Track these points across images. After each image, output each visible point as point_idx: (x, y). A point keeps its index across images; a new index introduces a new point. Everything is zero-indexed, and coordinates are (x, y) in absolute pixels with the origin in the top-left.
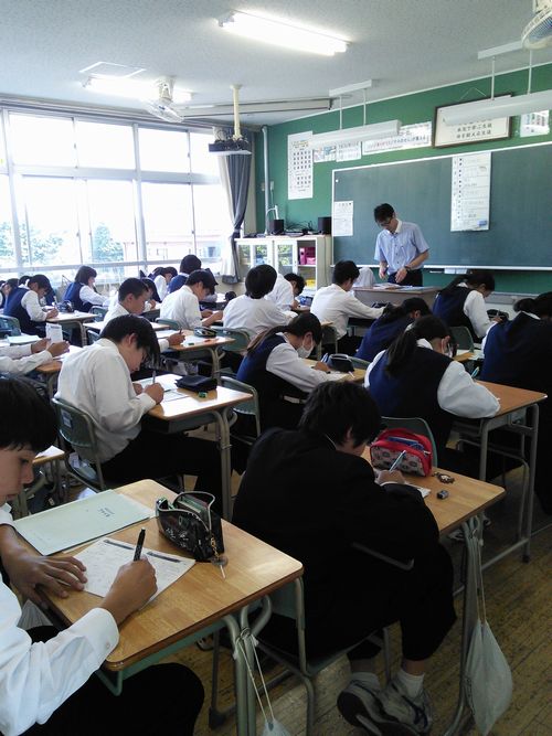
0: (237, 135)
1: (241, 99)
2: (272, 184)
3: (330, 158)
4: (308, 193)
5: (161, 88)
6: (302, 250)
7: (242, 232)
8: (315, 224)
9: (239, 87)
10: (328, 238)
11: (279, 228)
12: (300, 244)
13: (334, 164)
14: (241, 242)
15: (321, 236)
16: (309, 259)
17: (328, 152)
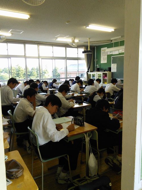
0: (89, 49)
1: (90, 41)
2: (97, 60)
3: (111, 53)
4: (106, 62)
5: (72, 39)
6: (104, 75)
7: (89, 71)
8: (107, 69)
9: (89, 39)
10: (110, 72)
11: (98, 70)
12: (103, 74)
13: (112, 55)
14: (89, 73)
15: (108, 72)
16: (106, 77)
17: (111, 52)
